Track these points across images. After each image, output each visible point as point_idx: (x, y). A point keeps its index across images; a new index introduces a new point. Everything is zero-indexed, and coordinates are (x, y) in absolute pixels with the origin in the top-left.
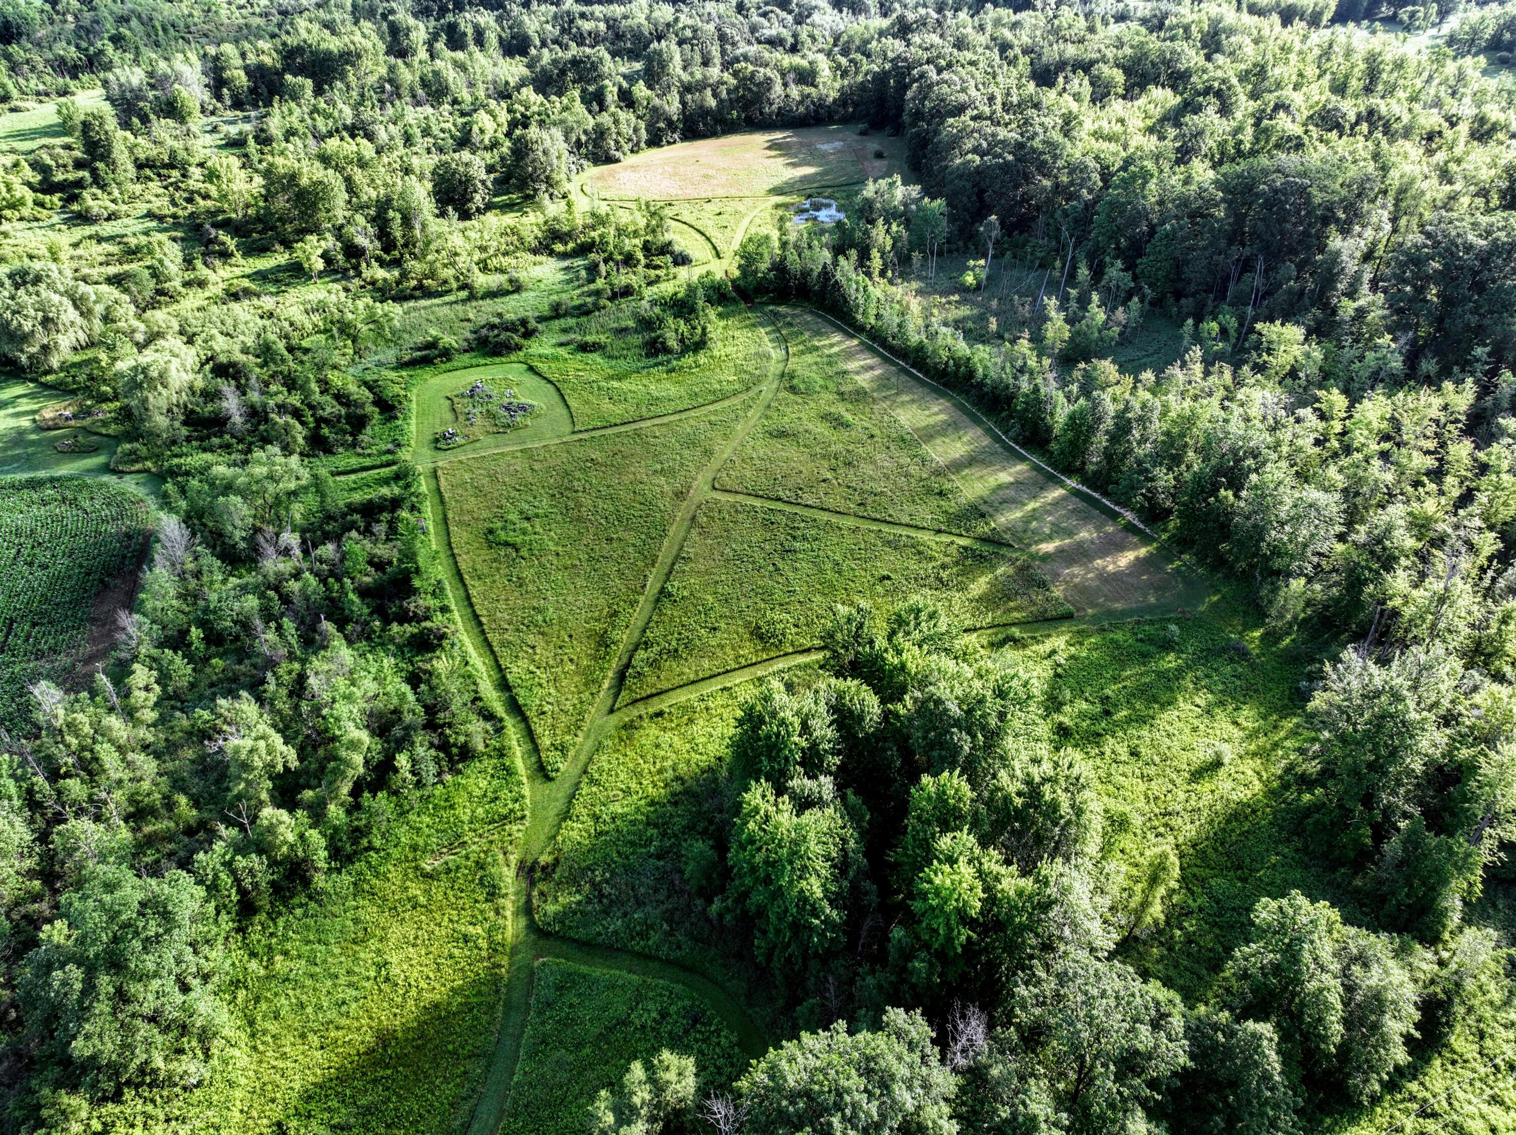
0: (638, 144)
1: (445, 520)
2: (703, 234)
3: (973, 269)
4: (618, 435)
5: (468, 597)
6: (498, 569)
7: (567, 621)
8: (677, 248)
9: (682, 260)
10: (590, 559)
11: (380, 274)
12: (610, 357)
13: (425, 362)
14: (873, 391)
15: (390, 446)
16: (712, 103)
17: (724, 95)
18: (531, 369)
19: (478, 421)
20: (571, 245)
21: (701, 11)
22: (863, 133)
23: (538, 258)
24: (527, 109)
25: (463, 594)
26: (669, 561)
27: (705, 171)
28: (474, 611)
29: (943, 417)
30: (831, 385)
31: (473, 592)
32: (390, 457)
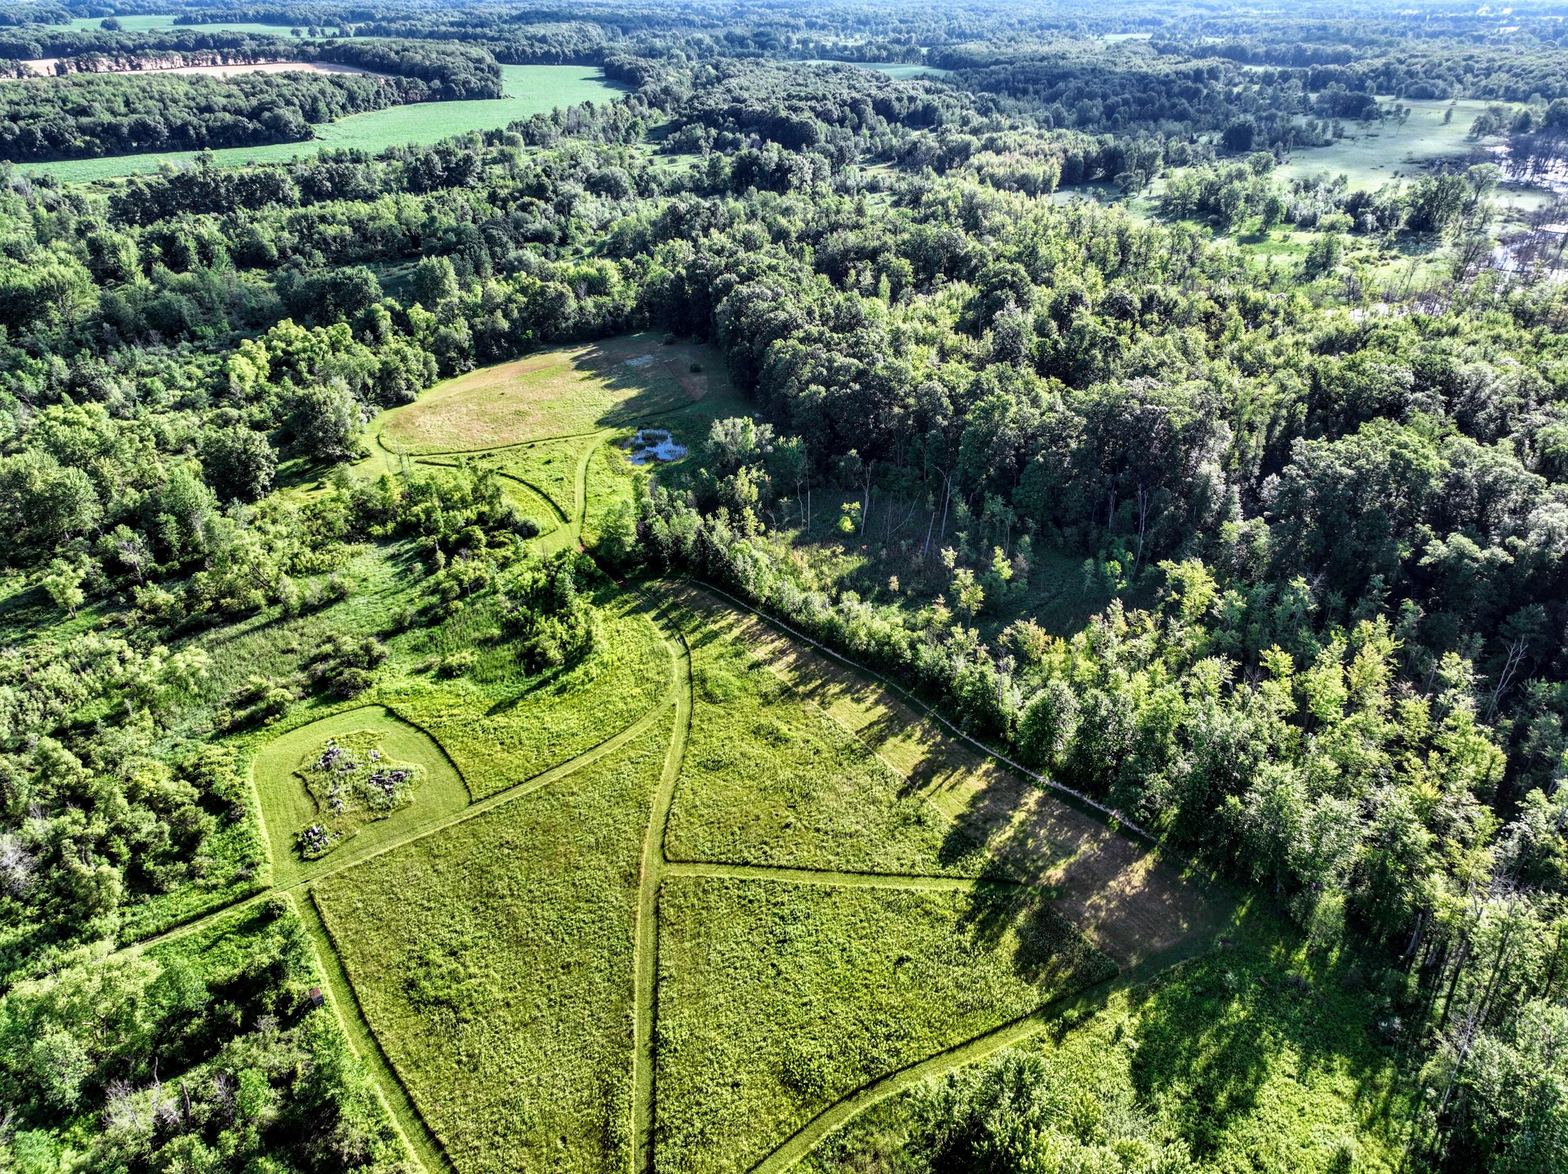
0: (429, 378)
1: (345, 974)
2: (537, 490)
3: (848, 513)
4: (528, 798)
5: (411, 1103)
6: (439, 1047)
7: (552, 1115)
8: (519, 517)
9: (529, 532)
10: (551, 1004)
11: (162, 596)
12: (485, 681)
13: (253, 724)
14: (796, 685)
15: (240, 869)
16: (505, 325)
17: (516, 314)
18: (390, 712)
19: (346, 805)
20: (390, 526)
21: (454, 205)
22: (669, 343)
23: (354, 547)
24: (289, 343)
25: (403, 1099)
26: (648, 985)
27: (515, 407)
28: (425, 1126)
29: (881, 709)
30: (750, 686)
31: (415, 1093)
32: (245, 886)
